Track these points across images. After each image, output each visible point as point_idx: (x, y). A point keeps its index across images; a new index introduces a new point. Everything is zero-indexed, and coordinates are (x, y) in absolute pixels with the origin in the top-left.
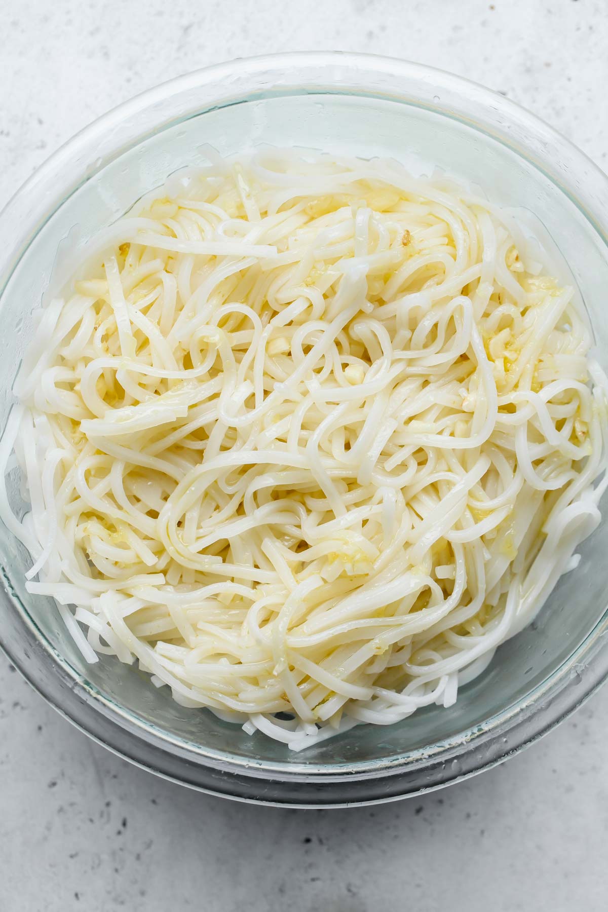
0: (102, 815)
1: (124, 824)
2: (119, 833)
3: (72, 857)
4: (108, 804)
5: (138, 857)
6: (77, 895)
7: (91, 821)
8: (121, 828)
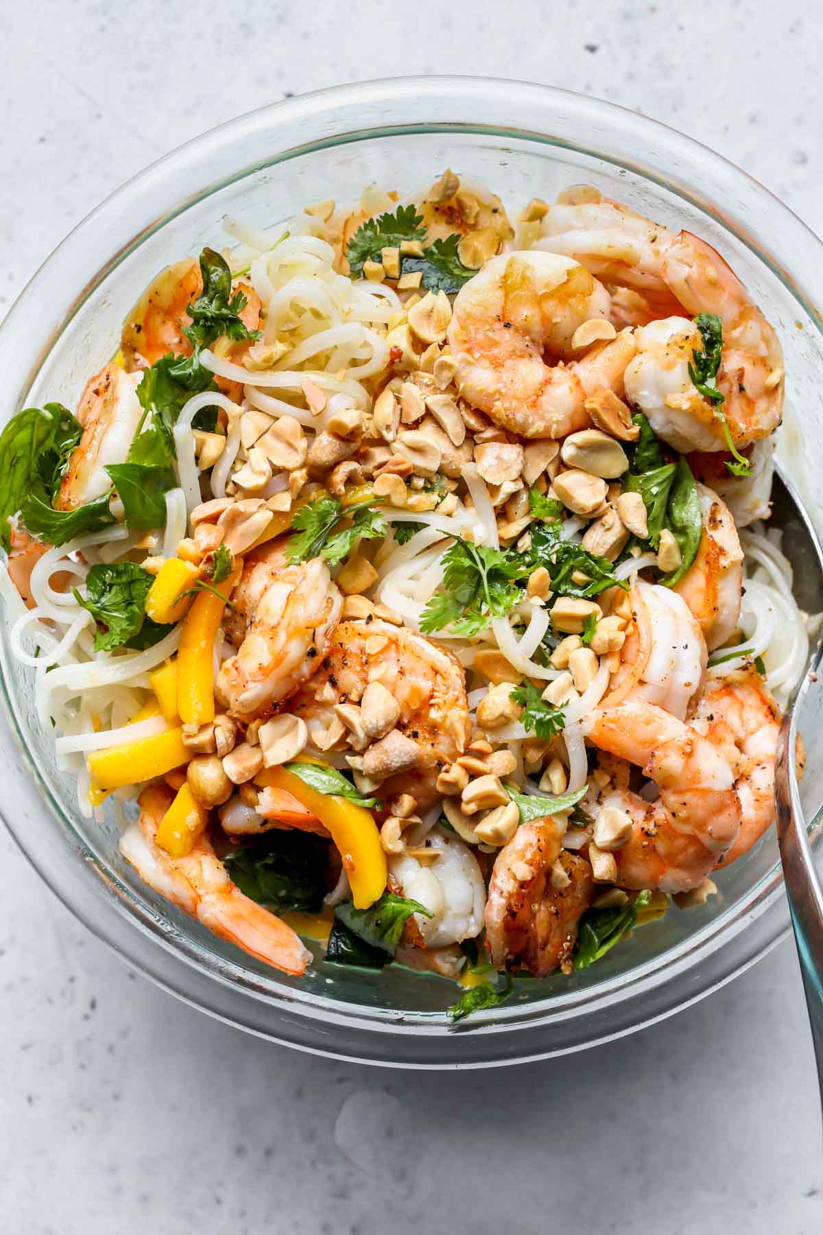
0: (63, 993)
1: (93, 1005)
2: (86, 1017)
3: (24, 1048)
4: (72, 980)
5: (111, 1049)
6: (30, 1100)
7: (50, 1001)
8: (88, 1010)
